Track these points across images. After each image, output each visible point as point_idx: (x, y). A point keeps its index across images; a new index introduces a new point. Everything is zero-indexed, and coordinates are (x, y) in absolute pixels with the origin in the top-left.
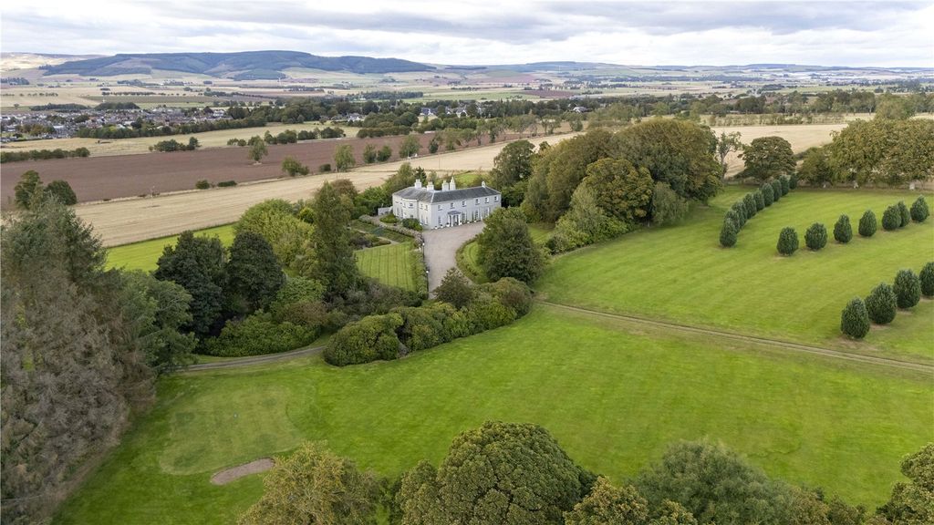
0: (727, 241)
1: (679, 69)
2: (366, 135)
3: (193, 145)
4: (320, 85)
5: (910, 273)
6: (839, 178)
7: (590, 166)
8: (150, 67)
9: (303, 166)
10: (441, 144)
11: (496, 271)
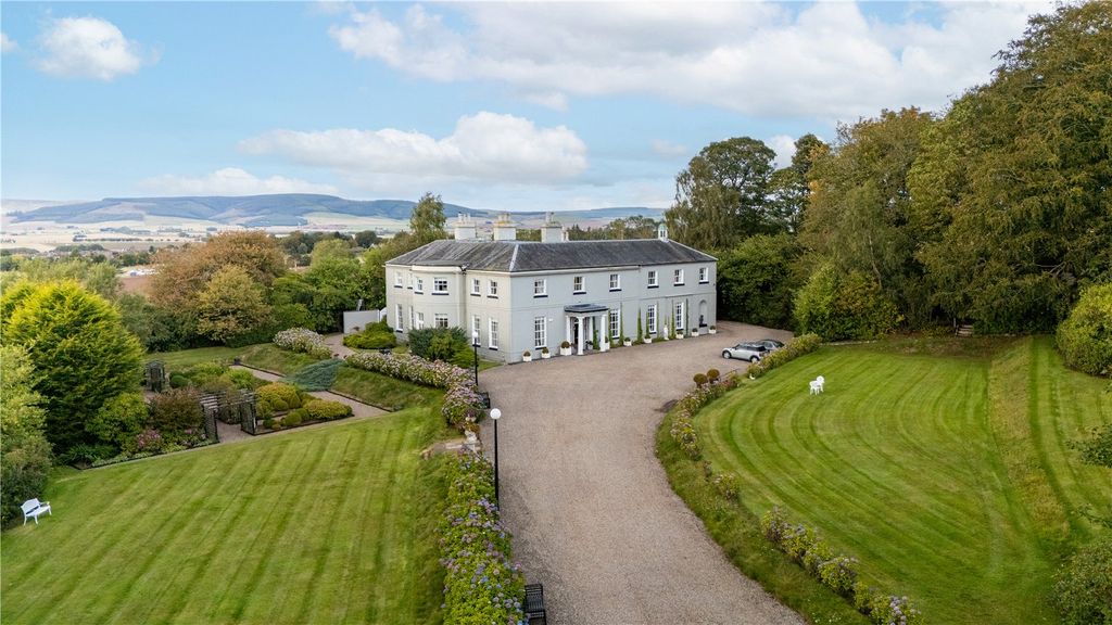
8: (143, 212)
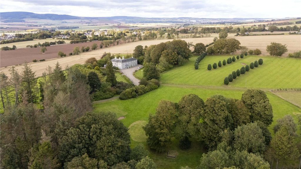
0: (197, 68)
1: (159, 19)
2: (73, 43)
3: (14, 48)
4: (39, 24)
5: (235, 71)
6: (216, 52)
7: (163, 52)
9: (64, 54)
10: (103, 45)
11: (150, 78)
